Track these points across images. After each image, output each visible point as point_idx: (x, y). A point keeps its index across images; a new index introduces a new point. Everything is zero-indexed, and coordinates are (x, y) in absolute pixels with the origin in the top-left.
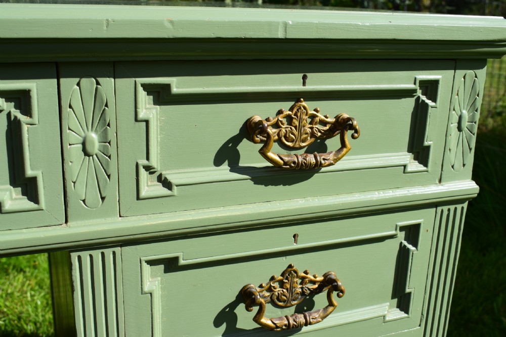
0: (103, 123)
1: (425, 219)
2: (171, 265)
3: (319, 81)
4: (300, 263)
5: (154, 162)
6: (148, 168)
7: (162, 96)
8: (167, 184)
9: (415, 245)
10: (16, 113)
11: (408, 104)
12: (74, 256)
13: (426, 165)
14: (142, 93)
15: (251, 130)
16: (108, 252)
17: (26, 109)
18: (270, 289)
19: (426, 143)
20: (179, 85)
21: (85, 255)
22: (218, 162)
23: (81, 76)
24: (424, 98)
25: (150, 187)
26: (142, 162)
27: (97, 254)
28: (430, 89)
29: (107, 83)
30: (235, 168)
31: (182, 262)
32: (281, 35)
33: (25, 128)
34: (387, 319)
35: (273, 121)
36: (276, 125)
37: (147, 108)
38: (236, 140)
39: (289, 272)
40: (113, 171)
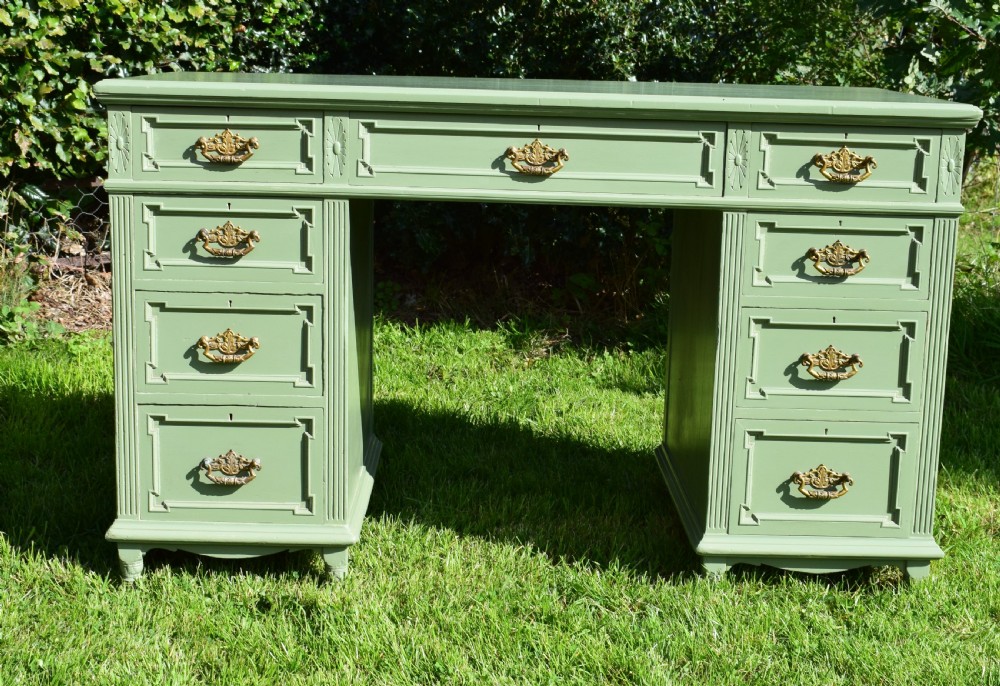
0: (744, 151)
1: (926, 224)
2: (771, 227)
3: (854, 138)
4: (844, 240)
5: (767, 172)
6: (763, 174)
7: (772, 140)
8: (772, 184)
9: (921, 240)
10: (708, 143)
11: (912, 154)
12: (725, 214)
13: (924, 190)
14: (763, 138)
15: (816, 160)
16: (741, 214)
17: (712, 142)
18: (825, 253)
19: (924, 177)
20: (781, 135)
21: (730, 214)
22: (798, 175)
23: (737, 129)
24: (922, 150)
25: (763, 184)
26: (761, 171)
27: (735, 214)
28: (926, 145)
29: (749, 133)
30: (807, 178)
31: (777, 226)
32: (830, 113)
33: (711, 150)
34: (903, 288)
35: (829, 156)
36: (831, 159)
37: (765, 144)
38: (808, 165)
39: (837, 243)
40: (747, 174)
